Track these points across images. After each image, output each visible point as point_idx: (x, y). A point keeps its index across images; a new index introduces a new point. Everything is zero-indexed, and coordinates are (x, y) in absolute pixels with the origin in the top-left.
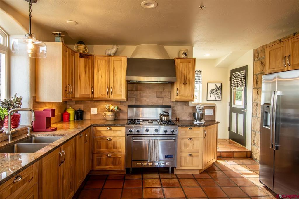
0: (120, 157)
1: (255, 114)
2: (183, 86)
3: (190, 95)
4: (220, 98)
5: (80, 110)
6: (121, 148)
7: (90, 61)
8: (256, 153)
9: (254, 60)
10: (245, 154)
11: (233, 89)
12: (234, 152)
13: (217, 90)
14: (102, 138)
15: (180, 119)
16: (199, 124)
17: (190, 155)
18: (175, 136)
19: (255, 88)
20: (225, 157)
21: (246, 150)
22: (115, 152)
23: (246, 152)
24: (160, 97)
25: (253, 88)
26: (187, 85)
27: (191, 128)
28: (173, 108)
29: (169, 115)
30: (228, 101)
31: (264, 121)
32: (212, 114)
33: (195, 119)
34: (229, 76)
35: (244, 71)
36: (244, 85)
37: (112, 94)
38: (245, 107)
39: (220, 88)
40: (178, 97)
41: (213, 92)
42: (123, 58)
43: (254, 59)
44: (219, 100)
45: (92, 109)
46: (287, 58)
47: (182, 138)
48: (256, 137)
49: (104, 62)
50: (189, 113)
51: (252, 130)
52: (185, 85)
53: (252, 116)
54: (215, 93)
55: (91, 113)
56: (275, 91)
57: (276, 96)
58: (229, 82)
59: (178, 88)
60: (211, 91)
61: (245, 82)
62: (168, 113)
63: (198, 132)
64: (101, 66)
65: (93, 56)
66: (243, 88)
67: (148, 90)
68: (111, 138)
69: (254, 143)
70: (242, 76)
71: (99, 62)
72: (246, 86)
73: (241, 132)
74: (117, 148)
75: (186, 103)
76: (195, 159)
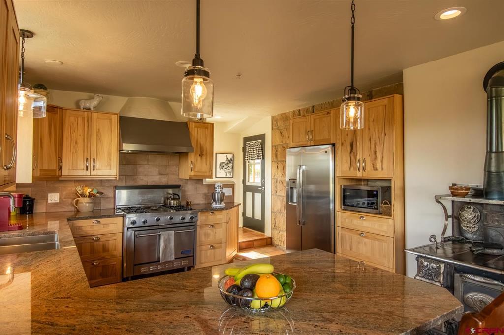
0: (114, 263)
1: (275, 192)
2: (199, 158)
3: (208, 170)
4: (232, 174)
5: (27, 197)
6: (115, 250)
7: (58, 116)
8: (277, 238)
9: (272, 129)
10: (266, 240)
11: (247, 161)
12: (253, 240)
13: (227, 163)
14: (84, 239)
15: (192, 203)
16: (219, 207)
17: (212, 246)
18: (194, 224)
19: (274, 161)
20: (244, 249)
21: (265, 237)
22: (107, 257)
23: (266, 238)
24: (164, 173)
25: (272, 162)
26: (204, 157)
27: (213, 213)
28: (183, 189)
29: (179, 198)
30: (242, 178)
31: (290, 197)
32: (231, 195)
33: (215, 200)
34: (242, 145)
35: (260, 141)
36: (262, 157)
37: (94, 170)
38: (263, 184)
39: (231, 161)
40: (192, 173)
41: (224, 166)
42: (113, 116)
43: (272, 127)
44: (230, 176)
45: (49, 195)
46: (309, 133)
47: (202, 226)
48: (277, 219)
49: (80, 119)
50: (203, 194)
51: (272, 212)
52: (201, 157)
53: (272, 195)
54: (226, 167)
55: (47, 201)
56: (300, 166)
57: (301, 171)
58: (242, 153)
59: (193, 161)
60: (221, 164)
61: (263, 154)
62: (178, 196)
63: (221, 217)
64: (75, 125)
65: (61, 108)
66: (259, 161)
67: (146, 163)
68: (99, 236)
69: (275, 227)
70: (259, 146)
71: (72, 119)
72: (263, 159)
73: (258, 216)
74: (108, 251)
75: (199, 180)
76: (217, 251)
